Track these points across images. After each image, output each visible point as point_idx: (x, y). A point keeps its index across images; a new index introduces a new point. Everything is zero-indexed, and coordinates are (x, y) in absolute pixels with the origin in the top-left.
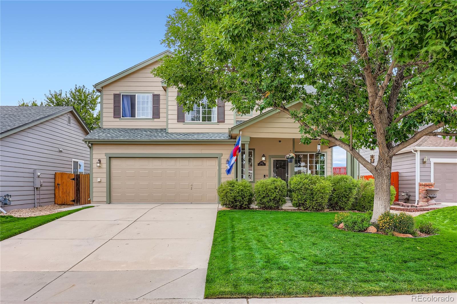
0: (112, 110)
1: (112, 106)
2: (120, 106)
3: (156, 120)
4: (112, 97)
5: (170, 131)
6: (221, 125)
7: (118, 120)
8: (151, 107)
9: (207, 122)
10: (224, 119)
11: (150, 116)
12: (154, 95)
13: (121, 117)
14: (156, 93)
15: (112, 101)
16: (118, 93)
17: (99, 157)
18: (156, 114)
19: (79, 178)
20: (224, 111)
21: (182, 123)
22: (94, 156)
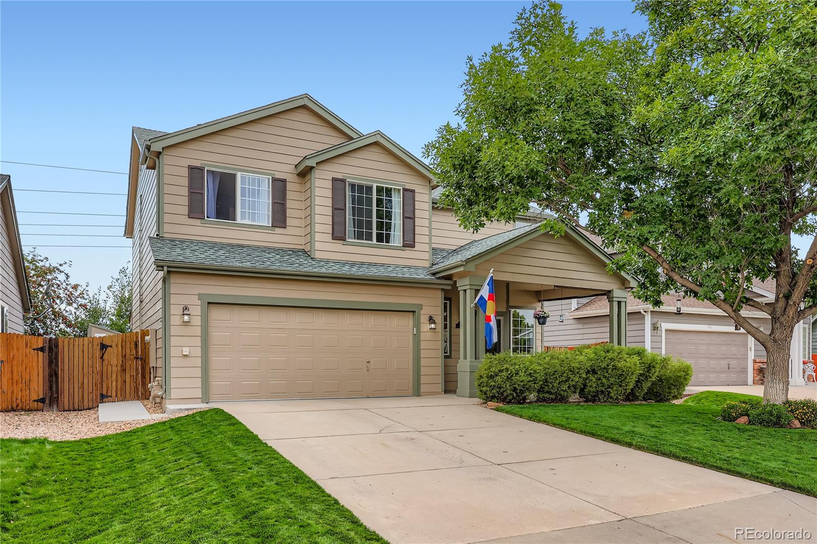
0: (185, 201)
1: (185, 191)
2: (203, 194)
3: (278, 230)
4: (185, 172)
5: (318, 255)
6: (408, 253)
7: (198, 222)
8: (269, 203)
9: (384, 244)
10: (414, 242)
11: (266, 221)
12: (275, 180)
13: (206, 218)
14: (278, 176)
15: (185, 182)
16: (197, 164)
17: (185, 301)
18: (280, 218)
19: (57, 346)
20: (414, 226)
21: (341, 242)
22: (174, 299)
